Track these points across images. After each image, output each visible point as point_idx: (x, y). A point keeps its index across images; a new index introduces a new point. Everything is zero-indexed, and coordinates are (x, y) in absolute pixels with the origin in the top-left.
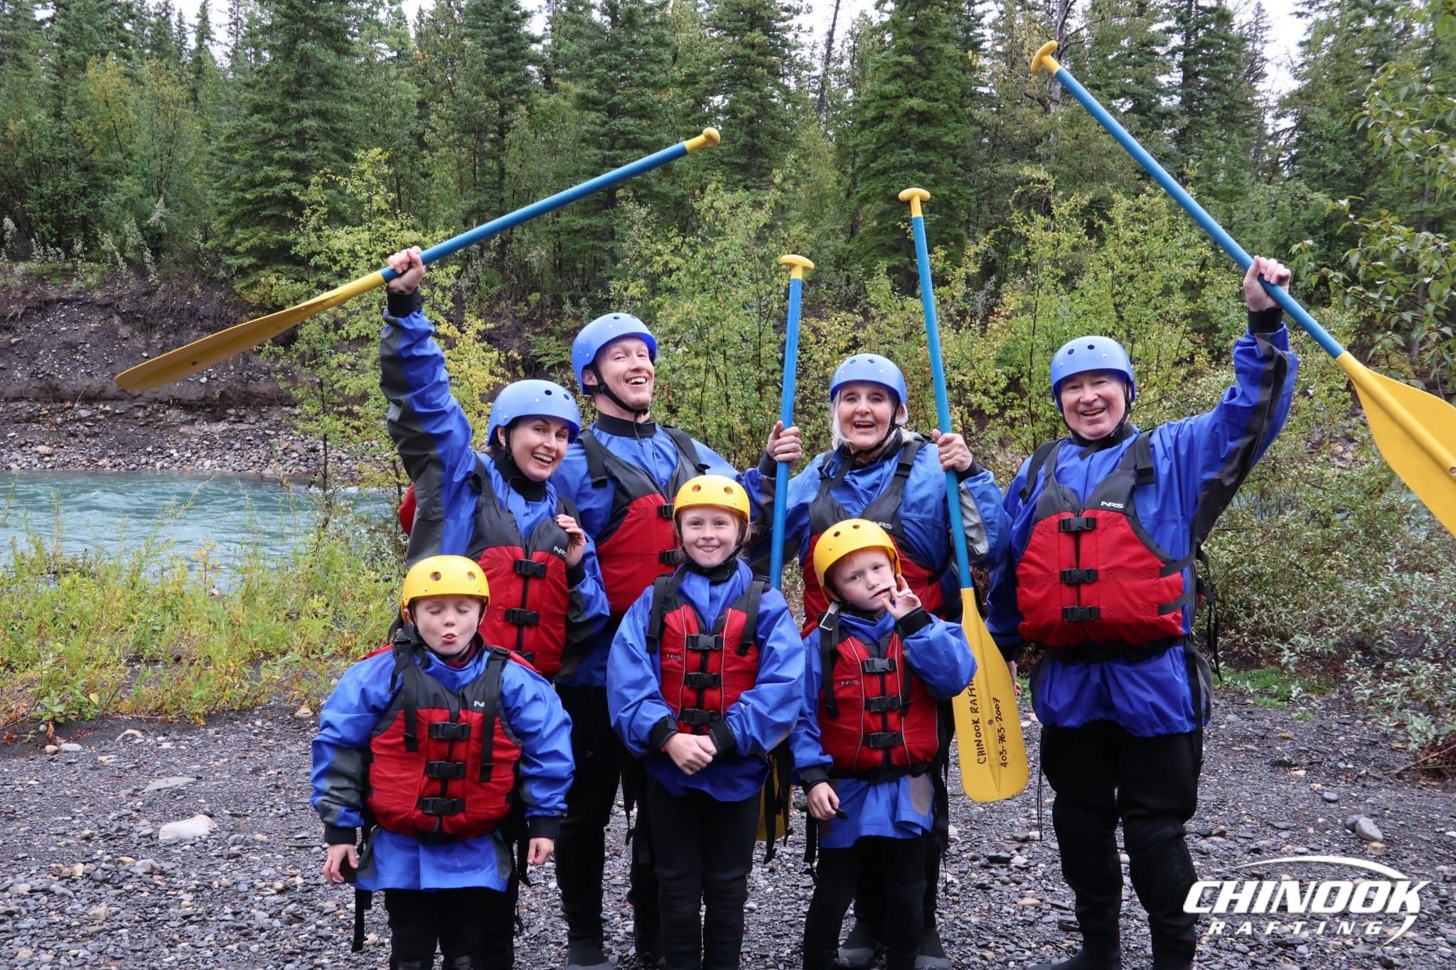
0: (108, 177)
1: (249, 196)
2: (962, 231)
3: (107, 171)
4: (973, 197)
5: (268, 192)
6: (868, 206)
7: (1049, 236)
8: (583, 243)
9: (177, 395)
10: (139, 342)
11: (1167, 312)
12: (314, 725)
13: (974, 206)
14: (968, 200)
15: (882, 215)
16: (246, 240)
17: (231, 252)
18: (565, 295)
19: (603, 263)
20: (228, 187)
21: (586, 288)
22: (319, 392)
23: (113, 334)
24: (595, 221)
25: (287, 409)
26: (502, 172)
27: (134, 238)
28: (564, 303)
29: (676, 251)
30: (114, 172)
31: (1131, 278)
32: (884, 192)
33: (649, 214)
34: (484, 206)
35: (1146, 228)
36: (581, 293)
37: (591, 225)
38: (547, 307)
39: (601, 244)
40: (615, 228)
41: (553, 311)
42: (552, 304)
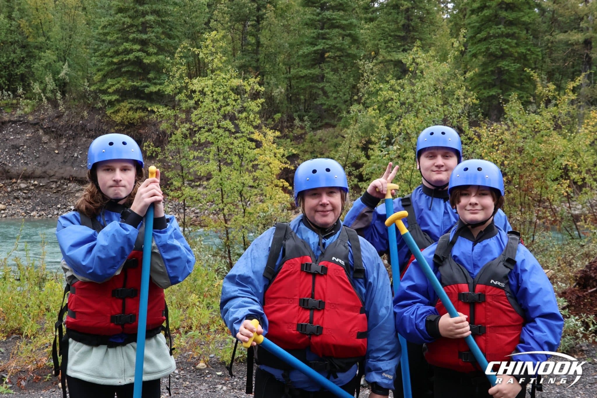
0: (37, 51)
1: (115, 60)
3: (36, 47)
4: (540, 53)
5: (127, 58)
6: (474, 60)
8: (306, 84)
9: (74, 175)
10: (54, 145)
14: (538, 55)
15: (484, 65)
16: (113, 85)
17: (105, 92)
18: (295, 115)
20: (104, 55)
21: (307, 110)
23: (38, 140)
24: (312, 71)
26: (258, 44)
27: (51, 85)
28: (295, 119)
30: (40, 48)
32: (486, 51)
34: (248, 63)
36: (304, 114)
37: (311, 73)
38: (285, 122)
39: (316, 85)
40: (326, 75)
41: (289, 124)
42: (288, 120)
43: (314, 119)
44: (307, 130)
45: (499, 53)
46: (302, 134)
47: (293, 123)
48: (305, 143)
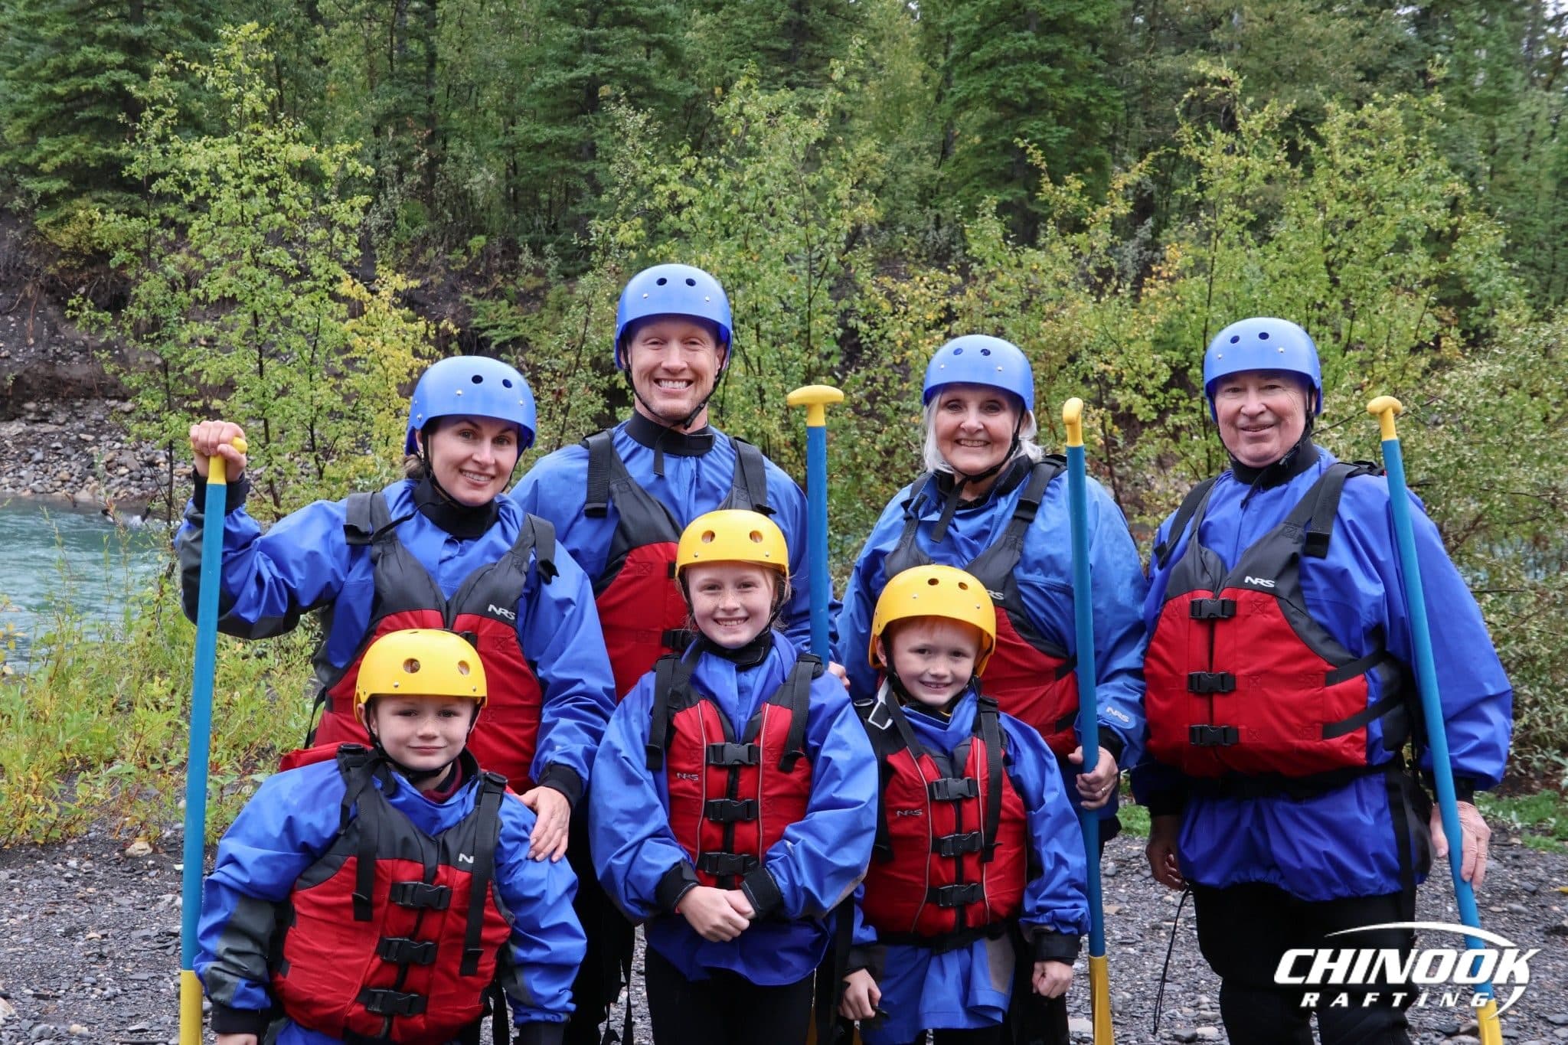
1: (59, 90)
2: (1103, 152)
4: (1121, 103)
5: (88, 85)
6: (969, 114)
7: (1233, 162)
8: (547, 164)
11: (1402, 276)
12: (154, 867)
13: (1121, 116)
14: (1114, 107)
15: (987, 128)
16: (55, 154)
17: (33, 172)
18: (522, 240)
19: (579, 193)
20: (29, 76)
21: (553, 229)
22: (162, 379)
24: (567, 131)
25: (113, 403)
26: (432, 59)
28: (521, 251)
29: (688, 177)
31: (1351, 225)
32: (991, 95)
33: (648, 122)
34: (405, 108)
35: (1374, 153)
36: (546, 237)
37: (561, 137)
38: (496, 256)
39: (576, 165)
40: (597, 142)
41: (505, 263)
42: (504, 252)
43: (569, 251)
44: (551, 279)
45: (1023, 100)
46: (537, 289)
47: (516, 259)
48: (544, 310)
